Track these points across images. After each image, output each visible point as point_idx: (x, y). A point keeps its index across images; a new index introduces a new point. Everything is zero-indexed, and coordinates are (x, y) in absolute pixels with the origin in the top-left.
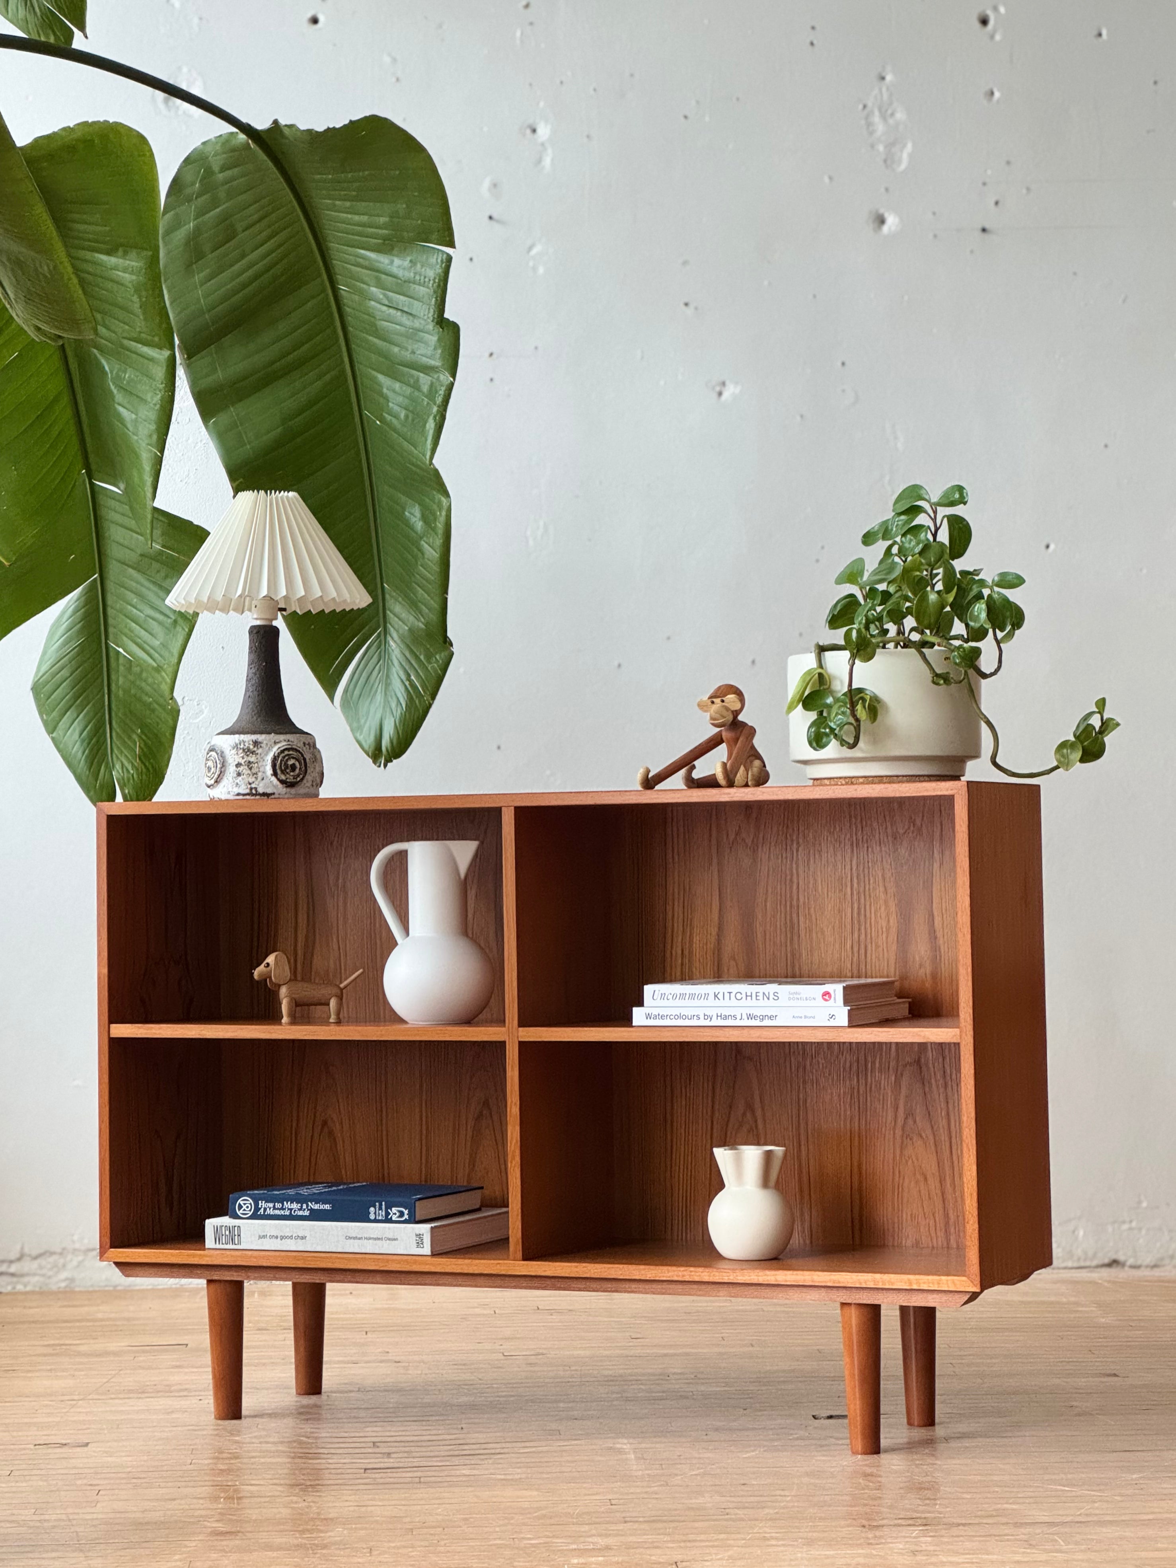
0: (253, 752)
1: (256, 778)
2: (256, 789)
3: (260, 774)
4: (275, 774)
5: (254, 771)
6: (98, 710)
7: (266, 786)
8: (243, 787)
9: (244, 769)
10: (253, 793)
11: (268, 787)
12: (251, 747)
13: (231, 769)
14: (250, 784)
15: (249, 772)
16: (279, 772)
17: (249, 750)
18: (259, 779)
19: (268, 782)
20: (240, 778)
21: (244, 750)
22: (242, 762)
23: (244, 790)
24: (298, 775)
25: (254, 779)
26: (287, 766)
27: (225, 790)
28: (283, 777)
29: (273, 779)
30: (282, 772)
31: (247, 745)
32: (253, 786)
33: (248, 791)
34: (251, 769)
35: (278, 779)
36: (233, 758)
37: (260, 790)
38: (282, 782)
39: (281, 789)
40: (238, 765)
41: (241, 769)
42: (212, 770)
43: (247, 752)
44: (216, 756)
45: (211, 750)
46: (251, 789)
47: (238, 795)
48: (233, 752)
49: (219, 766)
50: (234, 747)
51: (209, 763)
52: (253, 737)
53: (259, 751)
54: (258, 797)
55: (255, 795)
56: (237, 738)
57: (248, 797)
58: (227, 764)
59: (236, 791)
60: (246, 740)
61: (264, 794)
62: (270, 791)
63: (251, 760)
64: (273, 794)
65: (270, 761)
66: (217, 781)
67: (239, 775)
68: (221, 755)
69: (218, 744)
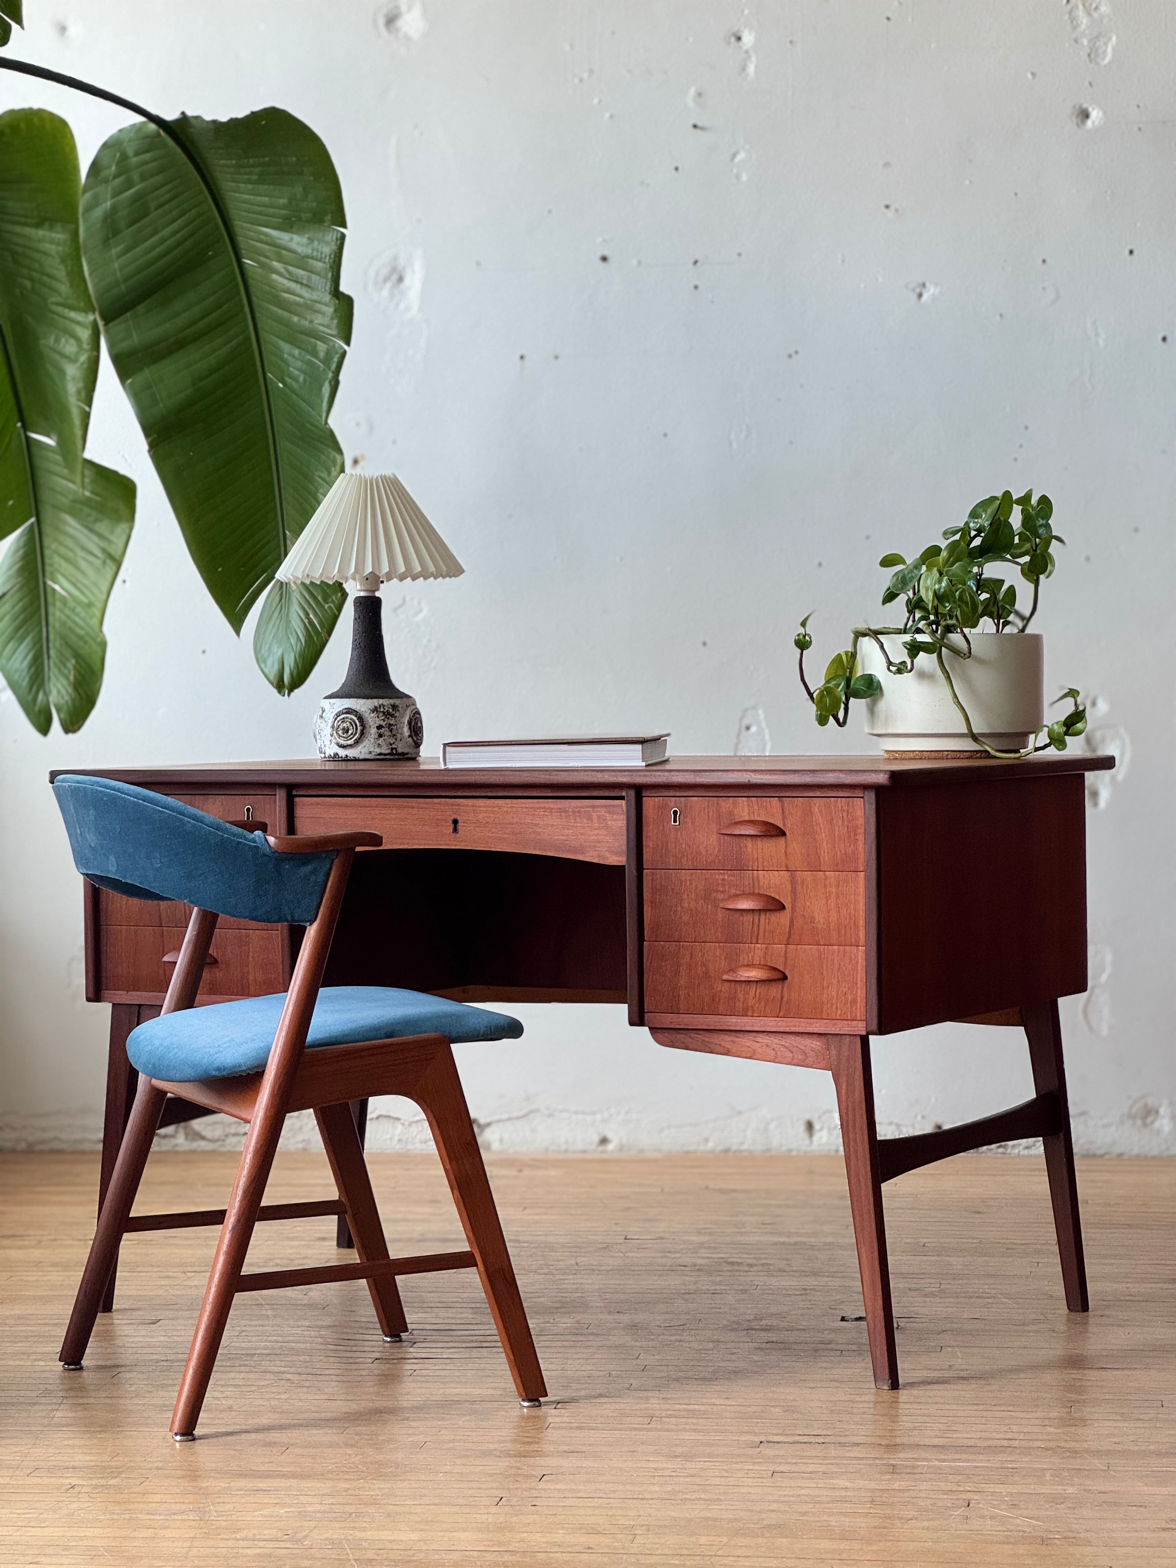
0: (392, 715)
1: (396, 739)
2: (396, 749)
3: (398, 735)
4: (413, 735)
5: (394, 733)
6: (38, 641)
7: (404, 747)
8: (385, 747)
9: (385, 731)
10: (393, 752)
12: (391, 710)
13: (373, 731)
14: (391, 744)
15: (390, 733)
17: (389, 714)
19: (407, 743)
20: (381, 739)
21: (384, 713)
22: (382, 724)
23: (385, 750)
25: (394, 740)
26: (417, 728)
27: (366, 750)
28: (415, 739)
29: (412, 739)
31: (387, 708)
32: (394, 746)
33: (389, 751)
34: (391, 731)
36: (373, 721)
37: (400, 750)
38: (414, 742)
39: (413, 749)
40: (379, 727)
41: (382, 731)
42: (350, 732)
43: (387, 715)
44: (355, 718)
45: (346, 713)
46: (392, 749)
47: (380, 754)
48: (372, 715)
49: (359, 728)
50: (375, 710)
51: (345, 725)
52: (392, 701)
53: (397, 714)
54: (396, 757)
55: (395, 755)
56: (376, 702)
57: (388, 757)
58: (368, 726)
59: (378, 751)
60: (385, 703)
61: (403, 754)
62: (405, 751)
63: (392, 722)
64: (407, 754)
65: (406, 723)
66: (357, 742)
67: (380, 736)
68: (361, 718)
69: (354, 708)
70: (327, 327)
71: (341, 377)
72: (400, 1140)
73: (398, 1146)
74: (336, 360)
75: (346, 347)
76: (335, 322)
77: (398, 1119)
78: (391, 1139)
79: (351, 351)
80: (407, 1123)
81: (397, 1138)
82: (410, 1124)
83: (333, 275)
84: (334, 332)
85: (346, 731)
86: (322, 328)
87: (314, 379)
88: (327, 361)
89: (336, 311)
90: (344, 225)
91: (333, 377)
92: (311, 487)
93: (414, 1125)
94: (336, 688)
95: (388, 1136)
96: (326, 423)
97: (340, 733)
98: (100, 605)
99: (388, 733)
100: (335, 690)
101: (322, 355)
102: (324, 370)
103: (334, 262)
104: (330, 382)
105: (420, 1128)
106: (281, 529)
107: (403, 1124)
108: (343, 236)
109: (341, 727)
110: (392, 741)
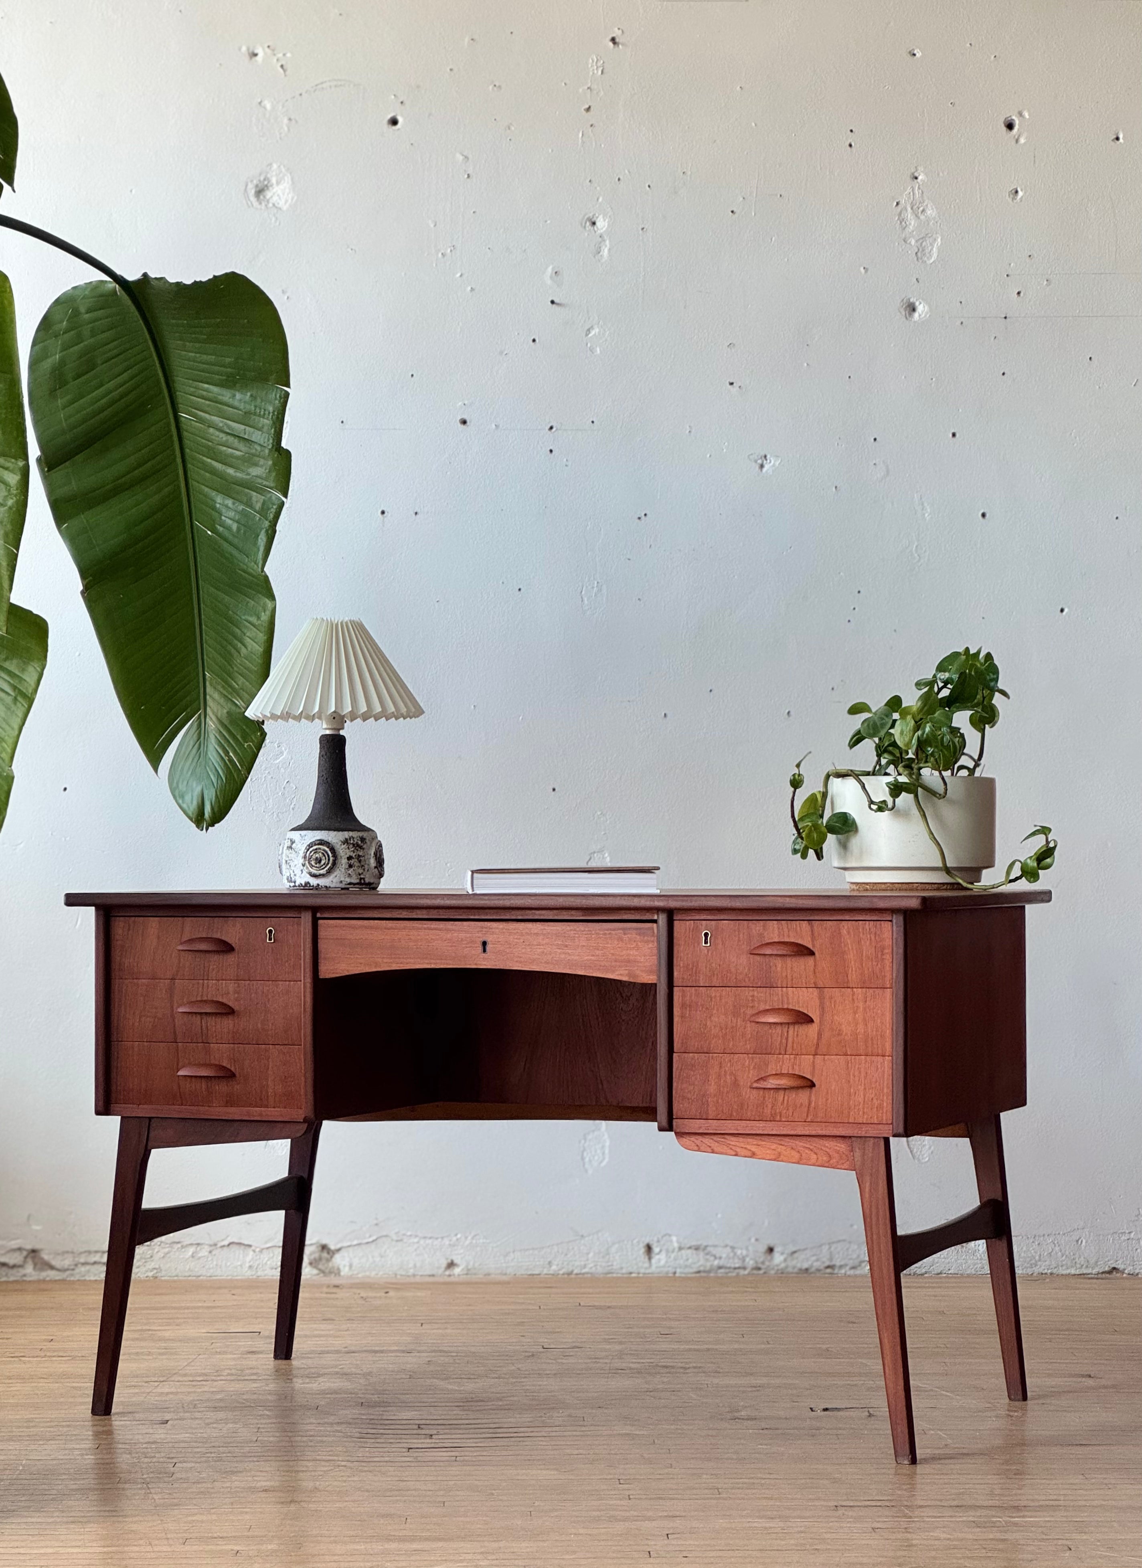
0: (361, 847)
2: (363, 878)
3: (366, 866)
5: (362, 863)
8: (354, 877)
9: (354, 862)
12: (360, 842)
13: (344, 861)
14: (360, 875)
17: (358, 845)
20: (349, 870)
21: (354, 845)
22: (351, 855)
23: (354, 879)
25: (362, 871)
27: (337, 880)
32: (362, 876)
33: (357, 881)
34: (360, 861)
36: (344, 852)
40: (349, 858)
41: (352, 862)
42: (323, 862)
43: (357, 846)
44: (327, 849)
45: (319, 844)
46: (361, 879)
47: (349, 883)
48: (343, 847)
49: (331, 859)
50: (345, 842)
51: (317, 855)
52: (360, 834)
53: (364, 846)
55: (363, 884)
56: (344, 835)
57: (356, 885)
58: (338, 857)
59: (347, 880)
60: (353, 836)
61: (368, 882)
62: (372, 881)
63: (361, 854)
64: (373, 883)
65: (373, 853)
66: (329, 872)
67: (350, 866)
68: (333, 850)
69: (326, 839)
70: (266, 479)
71: (279, 527)
72: (250, 1267)
73: (249, 1273)
74: (273, 510)
75: (284, 499)
76: (274, 474)
77: (250, 1246)
78: (241, 1266)
79: (288, 502)
80: (258, 1250)
81: (247, 1265)
82: (261, 1251)
83: (275, 431)
84: (272, 485)
85: (319, 861)
86: (260, 481)
87: (248, 528)
88: (263, 512)
89: (274, 464)
90: (288, 386)
91: (270, 526)
92: (237, 630)
93: (265, 1251)
94: (301, 821)
95: (239, 1263)
96: (263, 570)
97: (313, 863)
98: (10, 741)
99: (357, 864)
100: (301, 823)
101: (258, 506)
102: (260, 519)
103: (278, 418)
104: (267, 531)
105: (271, 1255)
106: (200, 669)
107: (254, 1251)
108: (287, 395)
109: (314, 857)
110: (361, 871)
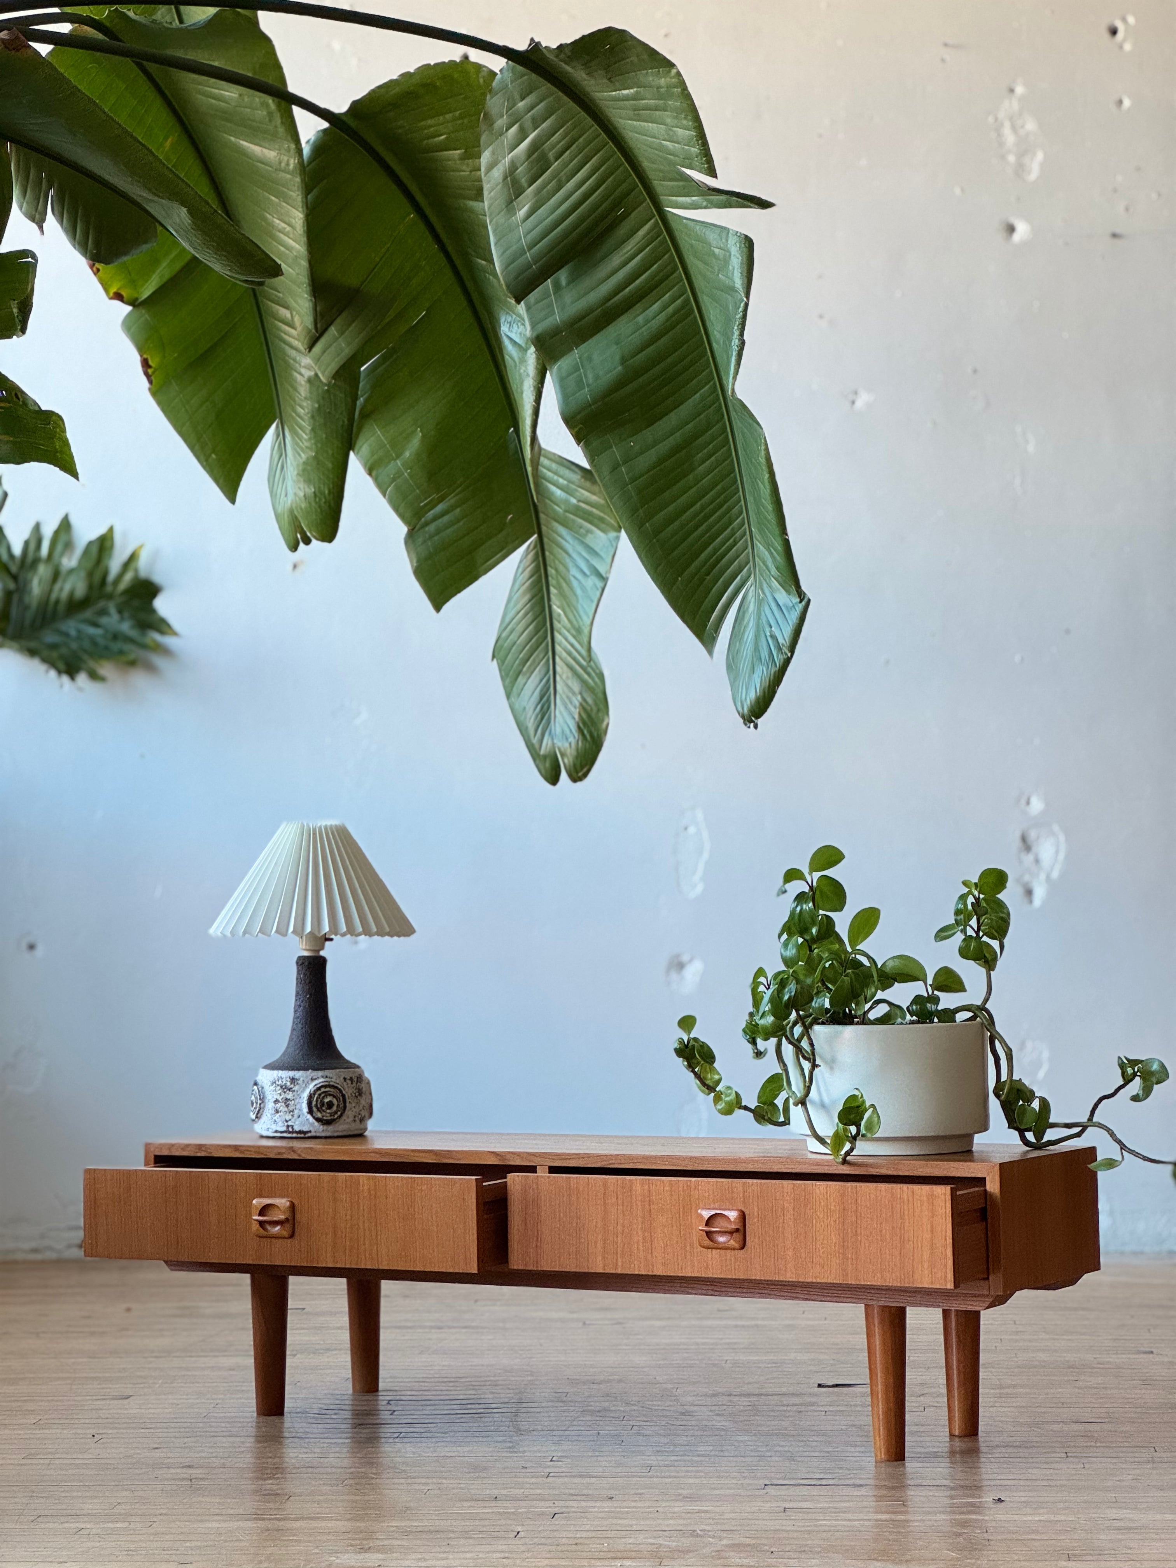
0: (290, 1090)
1: (293, 1116)
2: (292, 1126)
3: (296, 1112)
4: (311, 1112)
5: (291, 1108)
7: (301, 1124)
8: (280, 1124)
9: (281, 1106)
10: (289, 1129)
11: (304, 1125)
12: (288, 1084)
13: (270, 1106)
14: (287, 1121)
15: (286, 1109)
16: (315, 1109)
17: (286, 1086)
18: (296, 1116)
19: (305, 1121)
20: (278, 1115)
21: (281, 1087)
22: (280, 1098)
23: (281, 1127)
24: (336, 1113)
25: (290, 1117)
26: (323, 1104)
27: (265, 1127)
28: (319, 1115)
29: (309, 1116)
30: (318, 1110)
31: (284, 1080)
32: (290, 1123)
33: (284, 1129)
34: (287, 1106)
35: (314, 1118)
36: (272, 1094)
37: (297, 1128)
38: (317, 1120)
39: (315, 1127)
40: (276, 1101)
41: (278, 1105)
43: (285, 1088)
46: (288, 1126)
47: (276, 1132)
48: (272, 1088)
49: (259, 1102)
50: (273, 1083)
52: (291, 1074)
53: (296, 1088)
54: (294, 1135)
55: (292, 1132)
56: (276, 1074)
57: (285, 1135)
58: (267, 1101)
59: (274, 1127)
60: (284, 1076)
61: (300, 1132)
63: (289, 1097)
65: (307, 1097)
67: (277, 1111)
68: (260, 1091)
110: (288, 1117)
